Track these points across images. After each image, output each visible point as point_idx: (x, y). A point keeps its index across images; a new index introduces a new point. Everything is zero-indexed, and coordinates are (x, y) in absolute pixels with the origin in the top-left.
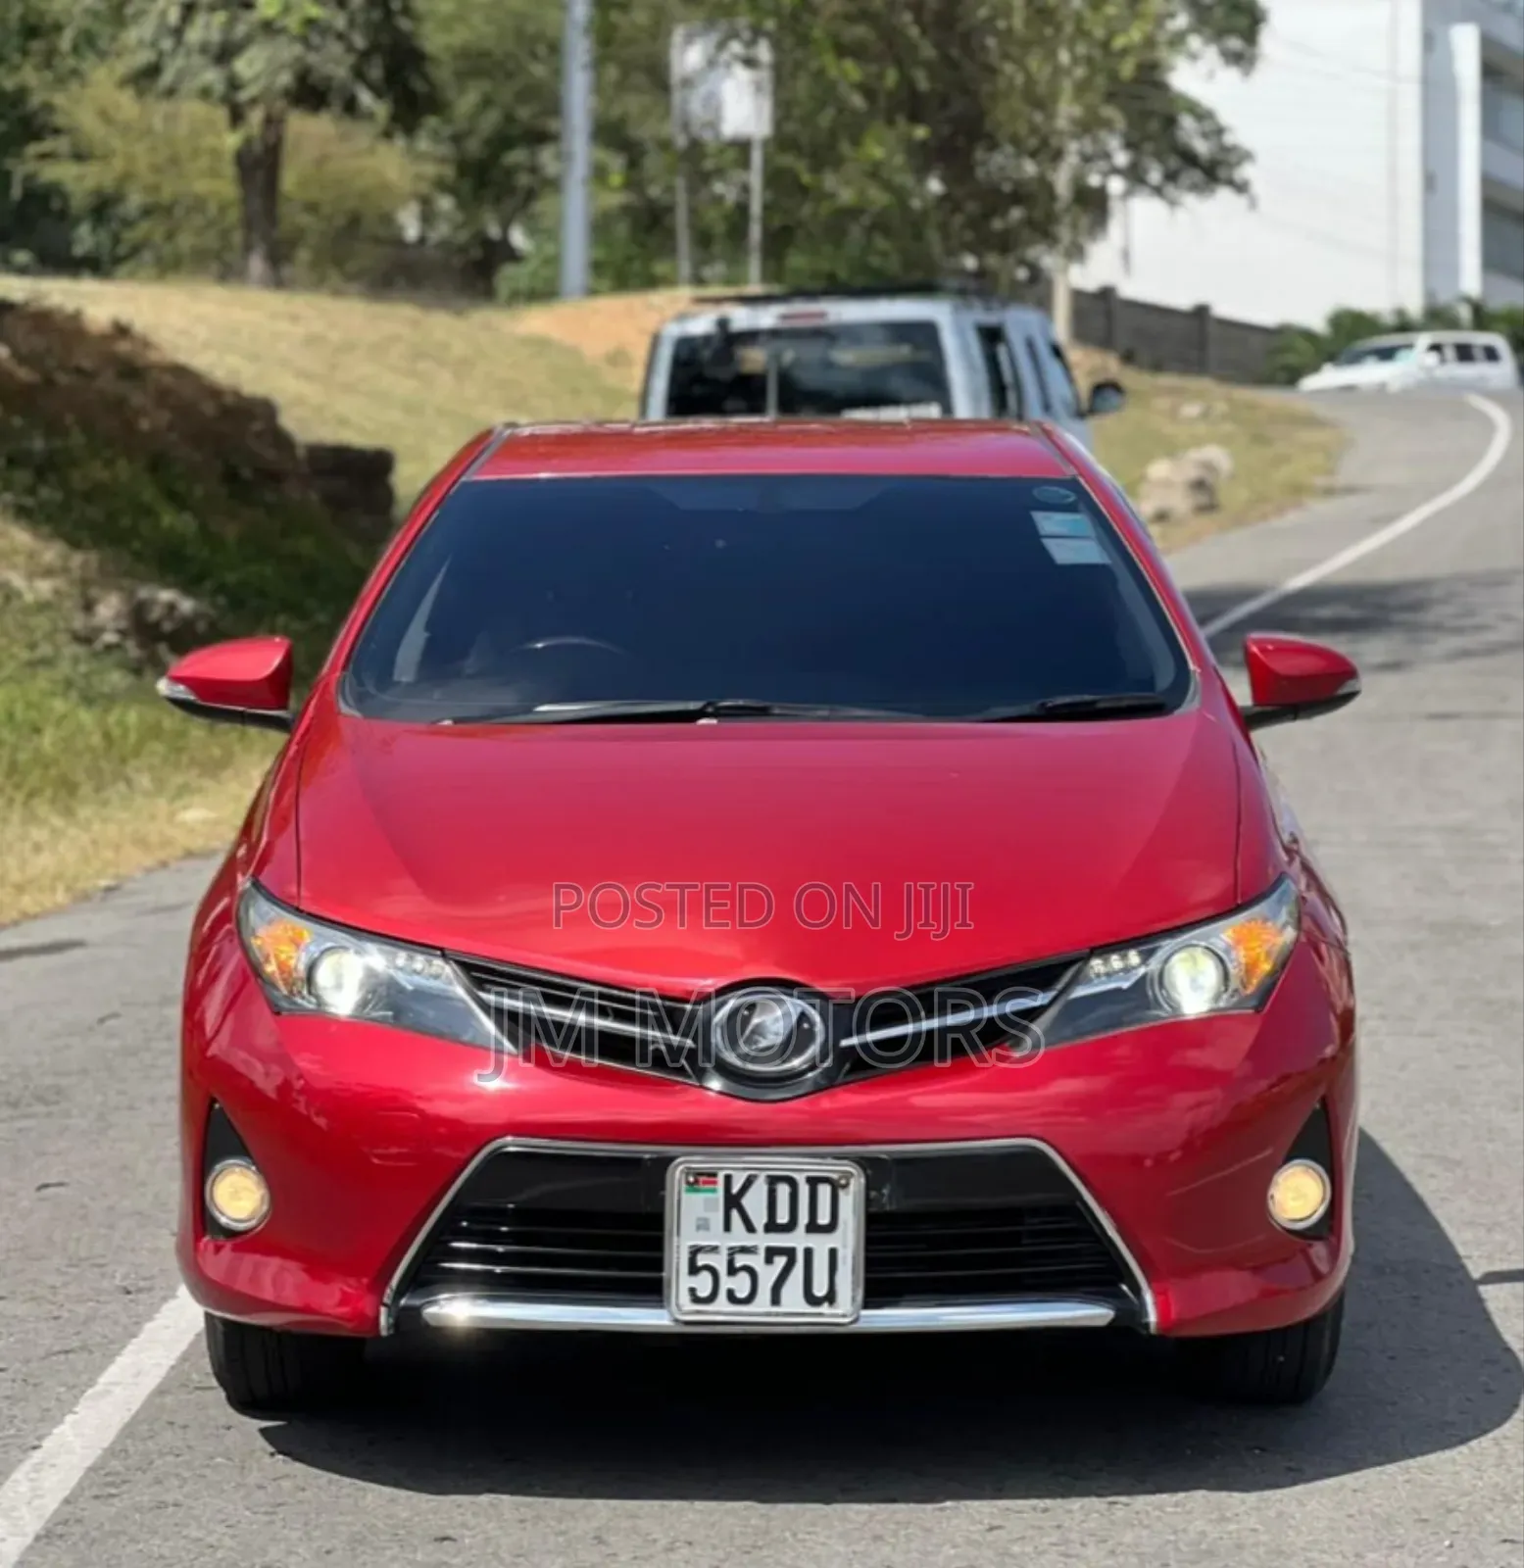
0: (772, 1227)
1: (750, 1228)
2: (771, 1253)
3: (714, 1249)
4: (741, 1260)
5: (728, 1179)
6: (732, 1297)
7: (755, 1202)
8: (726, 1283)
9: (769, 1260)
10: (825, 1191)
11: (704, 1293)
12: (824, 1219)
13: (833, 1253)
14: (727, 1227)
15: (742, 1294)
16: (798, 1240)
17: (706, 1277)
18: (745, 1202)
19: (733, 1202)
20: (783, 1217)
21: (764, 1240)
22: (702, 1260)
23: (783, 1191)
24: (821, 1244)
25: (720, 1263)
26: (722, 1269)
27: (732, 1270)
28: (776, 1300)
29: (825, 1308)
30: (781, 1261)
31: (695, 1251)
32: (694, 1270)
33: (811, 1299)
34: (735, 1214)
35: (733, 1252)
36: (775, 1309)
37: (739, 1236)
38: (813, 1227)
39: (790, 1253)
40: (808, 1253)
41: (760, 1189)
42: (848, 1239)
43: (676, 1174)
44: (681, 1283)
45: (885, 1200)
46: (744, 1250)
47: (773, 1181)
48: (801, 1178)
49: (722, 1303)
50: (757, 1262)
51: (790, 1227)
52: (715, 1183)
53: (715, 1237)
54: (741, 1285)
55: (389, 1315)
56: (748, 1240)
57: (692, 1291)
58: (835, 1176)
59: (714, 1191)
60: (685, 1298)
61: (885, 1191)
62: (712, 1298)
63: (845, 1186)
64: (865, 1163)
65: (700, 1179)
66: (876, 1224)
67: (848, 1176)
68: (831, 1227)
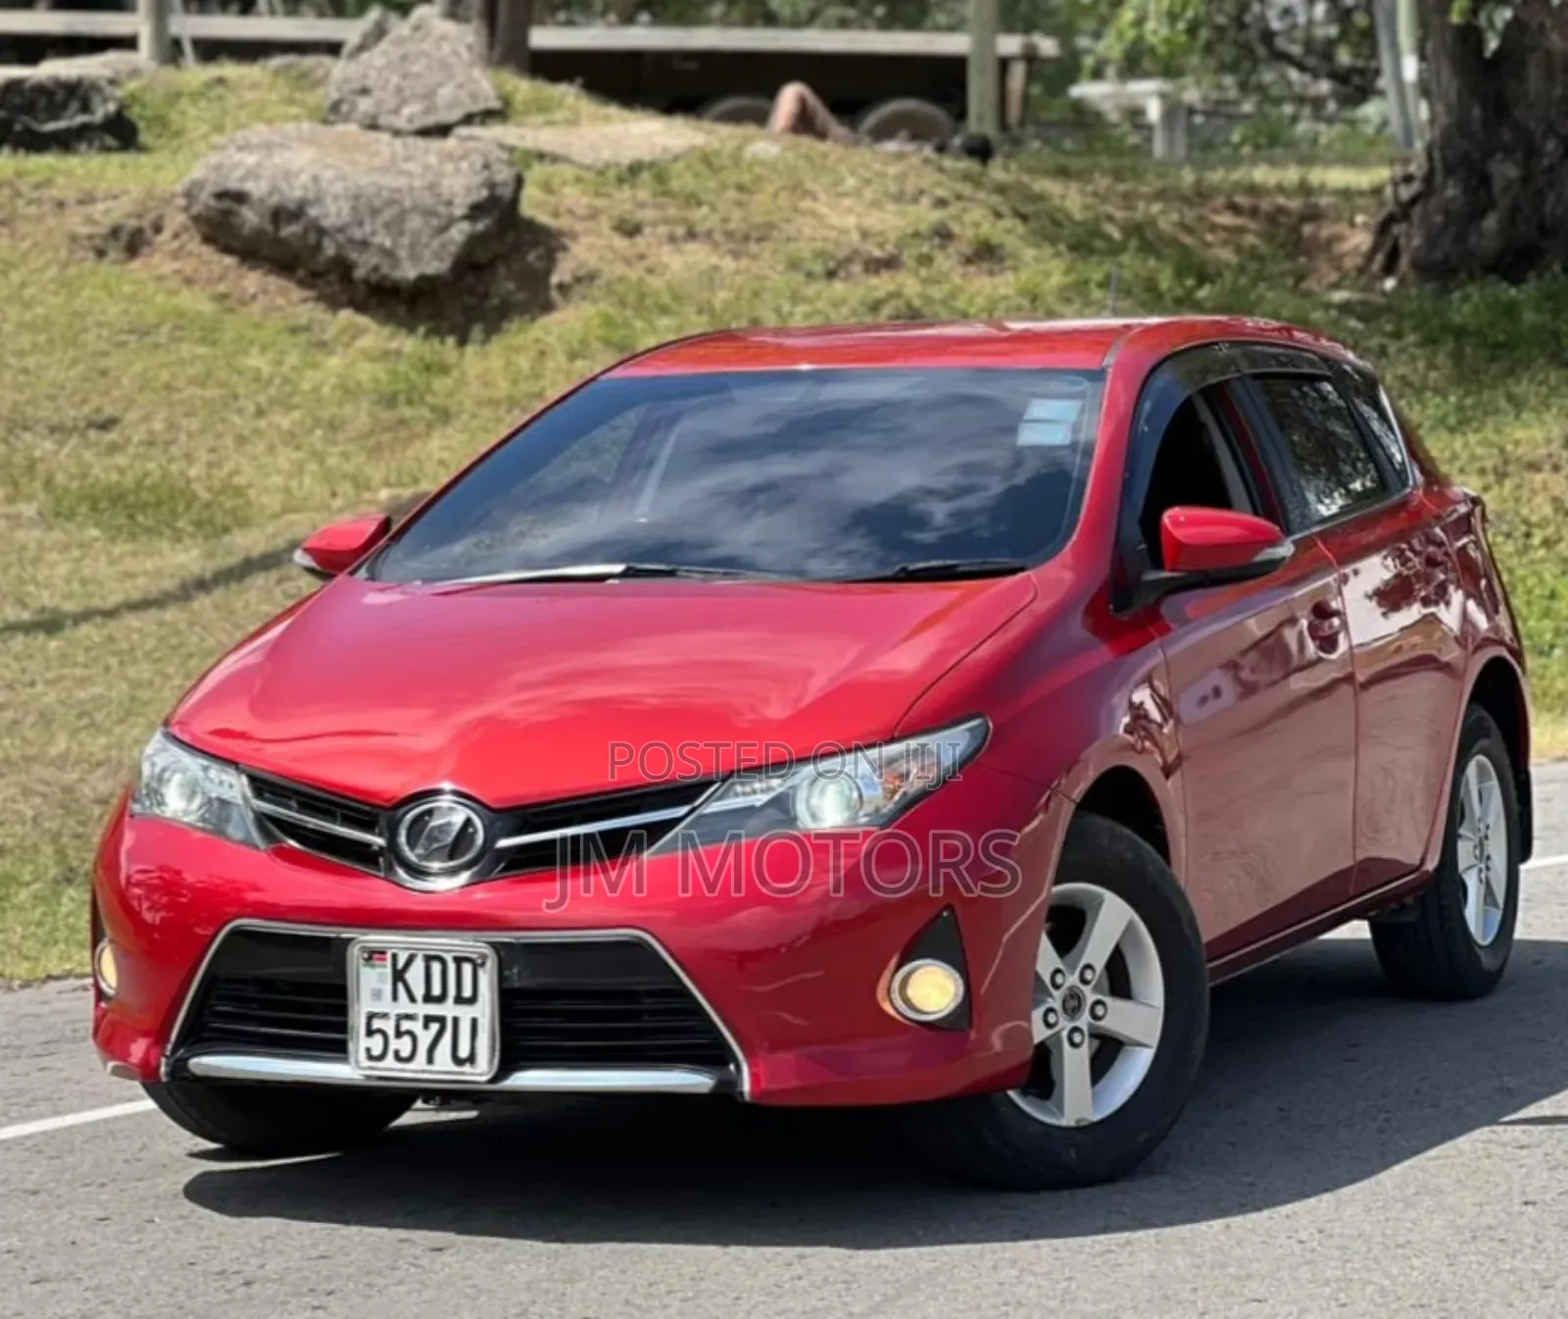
0: (428, 998)
1: (412, 999)
2: (428, 1020)
3: (385, 1016)
4: (406, 1025)
5: (395, 957)
6: (398, 1057)
7: (415, 976)
8: (394, 1044)
9: (426, 1026)
10: (467, 968)
11: (377, 1051)
12: (467, 993)
13: (474, 1022)
14: (395, 997)
15: (405, 1053)
16: (448, 1009)
17: (378, 1039)
18: (409, 976)
19: (399, 976)
20: (436, 991)
21: (423, 1009)
22: (377, 1024)
23: (436, 967)
24: (465, 1013)
25: (389, 1026)
26: (391, 1032)
27: (399, 1034)
28: (430, 1060)
29: (467, 1068)
30: (435, 1027)
31: (371, 1017)
32: (370, 1033)
33: (458, 1061)
34: (400, 987)
35: (401, 1018)
36: (430, 1068)
37: (404, 1006)
38: (459, 1000)
39: (441, 1020)
40: (456, 1020)
41: (418, 966)
42: (485, 1010)
43: (354, 953)
44: (361, 1043)
45: (515, 977)
46: (409, 1017)
47: (428, 959)
48: (449, 958)
49: (390, 1059)
50: (416, 1026)
51: (441, 999)
52: (384, 959)
53: (385, 1005)
54: (404, 1046)
55: (167, 1065)
56: (410, 1009)
57: (368, 1050)
58: (474, 956)
59: (385, 966)
60: (362, 1055)
61: (515, 970)
62: (382, 1057)
63: (483, 964)
64: (495, 946)
65: (373, 955)
66: (508, 998)
67: (484, 957)
68: (472, 1000)
